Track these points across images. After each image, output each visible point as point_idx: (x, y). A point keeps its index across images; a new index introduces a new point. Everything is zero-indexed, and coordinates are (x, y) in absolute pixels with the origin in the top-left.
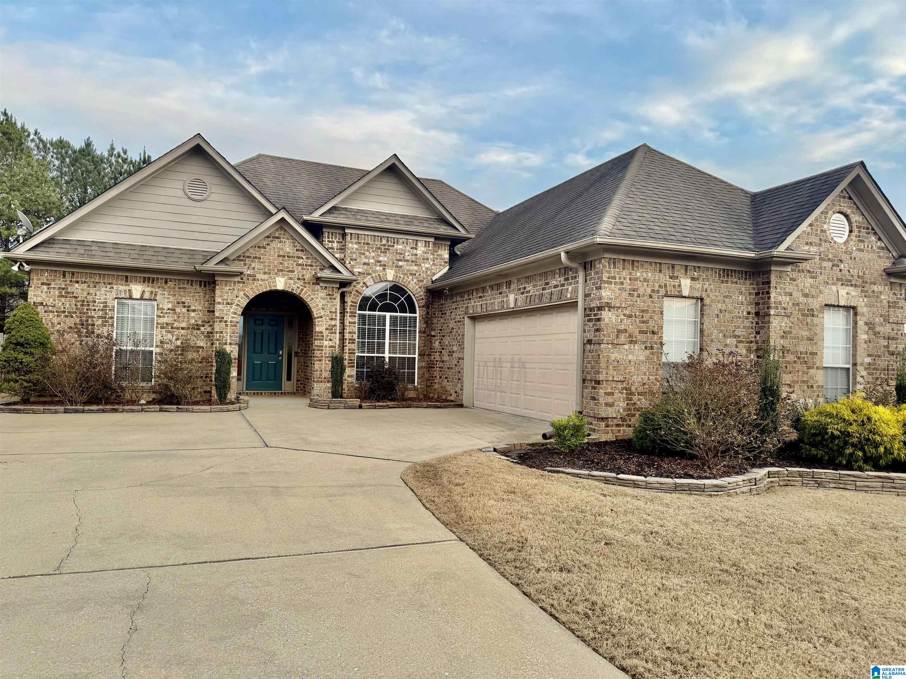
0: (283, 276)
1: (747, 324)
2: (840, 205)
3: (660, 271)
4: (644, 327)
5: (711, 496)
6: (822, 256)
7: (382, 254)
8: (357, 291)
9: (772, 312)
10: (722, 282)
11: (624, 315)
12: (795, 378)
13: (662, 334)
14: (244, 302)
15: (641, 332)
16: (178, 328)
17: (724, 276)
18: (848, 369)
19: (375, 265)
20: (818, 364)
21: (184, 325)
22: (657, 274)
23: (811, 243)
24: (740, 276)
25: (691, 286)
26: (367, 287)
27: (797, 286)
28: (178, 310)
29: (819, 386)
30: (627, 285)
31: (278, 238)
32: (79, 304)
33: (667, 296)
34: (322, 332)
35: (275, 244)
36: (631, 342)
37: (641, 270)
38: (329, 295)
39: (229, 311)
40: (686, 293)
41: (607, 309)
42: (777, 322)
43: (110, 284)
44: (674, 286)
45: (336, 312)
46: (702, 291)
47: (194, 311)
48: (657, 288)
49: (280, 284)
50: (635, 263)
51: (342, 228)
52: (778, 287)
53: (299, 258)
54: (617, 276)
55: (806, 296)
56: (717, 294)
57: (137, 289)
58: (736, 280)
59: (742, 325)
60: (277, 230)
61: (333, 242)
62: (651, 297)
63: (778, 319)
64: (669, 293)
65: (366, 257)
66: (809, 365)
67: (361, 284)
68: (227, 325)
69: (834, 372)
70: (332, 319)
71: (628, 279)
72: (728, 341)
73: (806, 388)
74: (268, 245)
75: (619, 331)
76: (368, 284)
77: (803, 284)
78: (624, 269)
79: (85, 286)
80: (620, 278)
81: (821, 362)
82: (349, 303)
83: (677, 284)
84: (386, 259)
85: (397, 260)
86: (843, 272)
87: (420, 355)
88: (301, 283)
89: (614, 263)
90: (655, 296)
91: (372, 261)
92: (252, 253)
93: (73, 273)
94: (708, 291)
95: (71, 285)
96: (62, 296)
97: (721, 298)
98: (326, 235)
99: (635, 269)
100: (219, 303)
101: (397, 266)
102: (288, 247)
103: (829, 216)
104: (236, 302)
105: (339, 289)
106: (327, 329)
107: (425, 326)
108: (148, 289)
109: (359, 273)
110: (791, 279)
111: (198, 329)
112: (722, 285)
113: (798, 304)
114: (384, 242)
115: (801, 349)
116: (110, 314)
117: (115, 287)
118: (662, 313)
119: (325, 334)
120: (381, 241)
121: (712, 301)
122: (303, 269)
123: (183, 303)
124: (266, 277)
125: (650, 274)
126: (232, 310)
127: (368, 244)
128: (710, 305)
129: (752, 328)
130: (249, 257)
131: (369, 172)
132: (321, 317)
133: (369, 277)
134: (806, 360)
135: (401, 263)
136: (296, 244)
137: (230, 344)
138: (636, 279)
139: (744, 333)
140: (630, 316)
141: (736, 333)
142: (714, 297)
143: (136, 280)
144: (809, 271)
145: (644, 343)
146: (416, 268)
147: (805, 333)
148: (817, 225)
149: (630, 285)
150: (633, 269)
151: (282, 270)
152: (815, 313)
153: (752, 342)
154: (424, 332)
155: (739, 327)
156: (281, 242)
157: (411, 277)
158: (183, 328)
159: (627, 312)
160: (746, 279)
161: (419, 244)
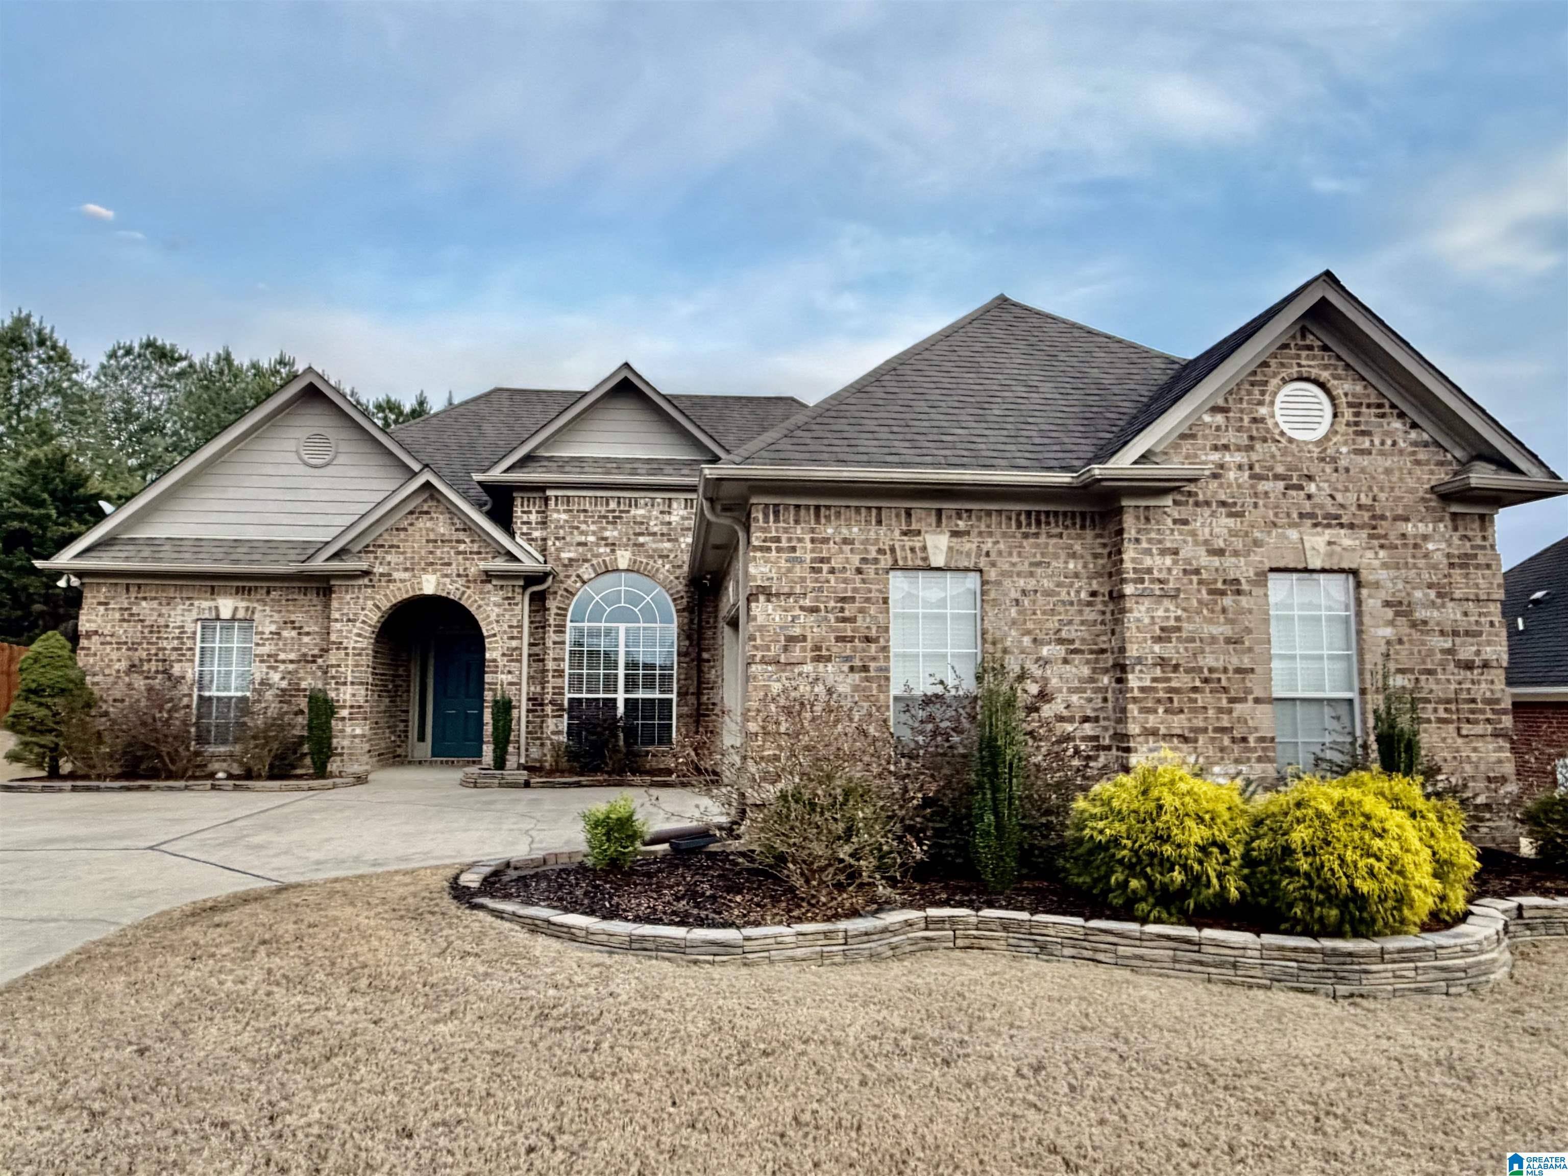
0: (435, 572)
1: (1090, 615)
2: (1299, 365)
3: (879, 522)
4: (848, 629)
5: (695, 962)
6: (1257, 469)
7: (610, 527)
8: (566, 590)
9: (1129, 589)
10: (1026, 536)
11: (802, 608)
12: (1199, 723)
13: (888, 641)
14: (374, 617)
15: (839, 639)
16: (284, 662)
17: (1029, 525)
18: (1350, 701)
19: (598, 545)
20: (1258, 693)
21: (292, 656)
22: (873, 527)
23: (1226, 447)
24: (1068, 522)
25: (950, 549)
26: (584, 582)
27: (1193, 534)
28: (285, 634)
29: (1262, 739)
30: (806, 552)
31: (427, 513)
32: (146, 631)
33: (895, 567)
34: (495, 661)
35: (423, 523)
36: (818, 659)
37: (834, 523)
38: (508, 598)
39: (350, 631)
40: (938, 560)
41: (762, 598)
42: (1143, 608)
43: (189, 598)
44: (912, 550)
45: (521, 626)
46: (978, 556)
47: (308, 634)
48: (873, 554)
49: (429, 585)
50: (823, 510)
51: (540, 488)
52: (1143, 538)
53: (458, 541)
54: (784, 537)
55: (1220, 552)
56: (1015, 559)
57: (227, 605)
58: (1059, 530)
59: (1078, 619)
60: (425, 501)
61: (530, 512)
62: (859, 571)
63: (1147, 603)
64: (901, 563)
65: (582, 533)
66: (1233, 694)
67: (573, 578)
68: (347, 654)
69: (1314, 709)
70: (512, 638)
71: (808, 540)
72: (1045, 651)
73: (1226, 742)
74: (412, 524)
75: (791, 639)
76: (586, 577)
77: (1207, 530)
78: (797, 522)
79: (155, 604)
80: (790, 540)
81: (1268, 688)
82: (554, 611)
83: (918, 545)
84: (616, 533)
85: (636, 534)
86: (1316, 500)
87: (679, 694)
88: (461, 581)
89: (776, 513)
90: (870, 569)
91: (591, 539)
92: (387, 539)
93: (139, 586)
94: (993, 556)
95: (138, 604)
96: (124, 620)
97: (1026, 567)
98: (518, 502)
99: (823, 521)
100: (336, 620)
101: (635, 545)
102: (443, 527)
103: (1271, 388)
104: (362, 618)
105: (524, 588)
106: (504, 655)
107: (687, 643)
108: (242, 604)
109: (571, 560)
110: (1175, 522)
111: (314, 662)
112: (1025, 543)
113: (1197, 572)
114: (613, 505)
115: (1208, 661)
116: (189, 644)
117: (196, 603)
118: (886, 601)
119: (500, 664)
120: (607, 504)
121: (1003, 574)
122: (466, 559)
123: (293, 622)
124: (406, 575)
125: (855, 530)
126: (355, 631)
127: (585, 511)
128: (999, 583)
129: (1103, 623)
130: (382, 546)
131: (584, 395)
132: (494, 635)
133: (587, 565)
134: (1224, 683)
135: (641, 539)
136: (456, 520)
137: (352, 683)
138: (826, 541)
139: (1086, 636)
140: (814, 610)
141: (1064, 634)
142: (1006, 567)
143: (225, 592)
144: (1223, 504)
145: (847, 659)
146: (668, 545)
147: (1221, 630)
148: (1242, 411)
149: (813, 551)
150: (818, 521)
151: (432, 564)
152: (1245, 587)
153: (1103, 651)
154: (686, 654)
155: (1070, 622)
156: (432, 519)
157: (660, 562)
158: (292, 662)
159: (807, 603)
160: (1083, 527)
161: (675, 505)
